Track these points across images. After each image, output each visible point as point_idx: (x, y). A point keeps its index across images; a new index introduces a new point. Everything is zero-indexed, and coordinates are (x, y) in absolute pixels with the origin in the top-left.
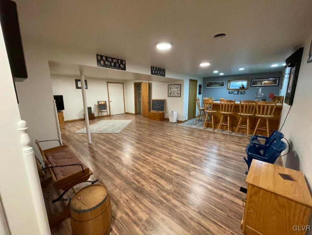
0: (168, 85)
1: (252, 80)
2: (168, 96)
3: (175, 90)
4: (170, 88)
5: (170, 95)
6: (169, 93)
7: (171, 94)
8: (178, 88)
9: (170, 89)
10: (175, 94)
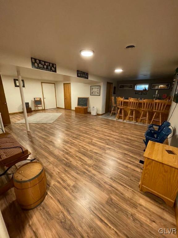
0: (91, 86)
1: (152, 84)
3: (96, 90)
4: (92, 89)
5: (92, 94)
6: (92, 92)
8: (98, 88)
10: (96, 93)
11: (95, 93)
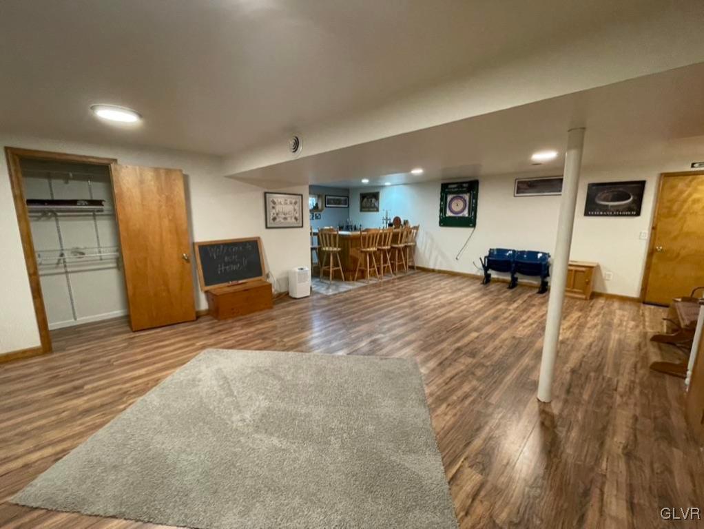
0: (265, 193)
1: (327, 197)
2: (267, 227)
3: (289, 208)
4: (274, 203)
5: (270, 223)
6: (271, 216)
7: (277, 220)
8: (296, 203)
9: (272, 205)
10: (289, 220)
11: (285, 219)
